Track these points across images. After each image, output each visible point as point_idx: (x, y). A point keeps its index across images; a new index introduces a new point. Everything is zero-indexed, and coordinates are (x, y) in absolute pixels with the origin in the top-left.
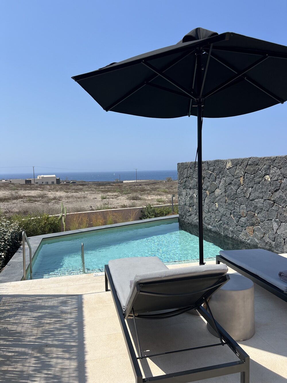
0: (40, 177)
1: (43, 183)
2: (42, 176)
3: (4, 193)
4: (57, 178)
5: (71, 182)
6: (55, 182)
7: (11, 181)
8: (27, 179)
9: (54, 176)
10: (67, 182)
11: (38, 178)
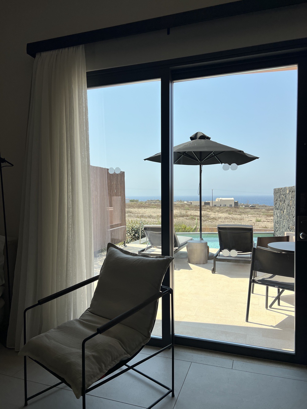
0: (218, 200)
1: (221, 205)
2: (221, 199)
3: (177, 211)
4: (236, 201)
5: (251, 206)
6: (233, 205)
7: (191, 203)
8: (206, 201)
9: (233, 199)
10: (245, 206)
11: (217, 200)
